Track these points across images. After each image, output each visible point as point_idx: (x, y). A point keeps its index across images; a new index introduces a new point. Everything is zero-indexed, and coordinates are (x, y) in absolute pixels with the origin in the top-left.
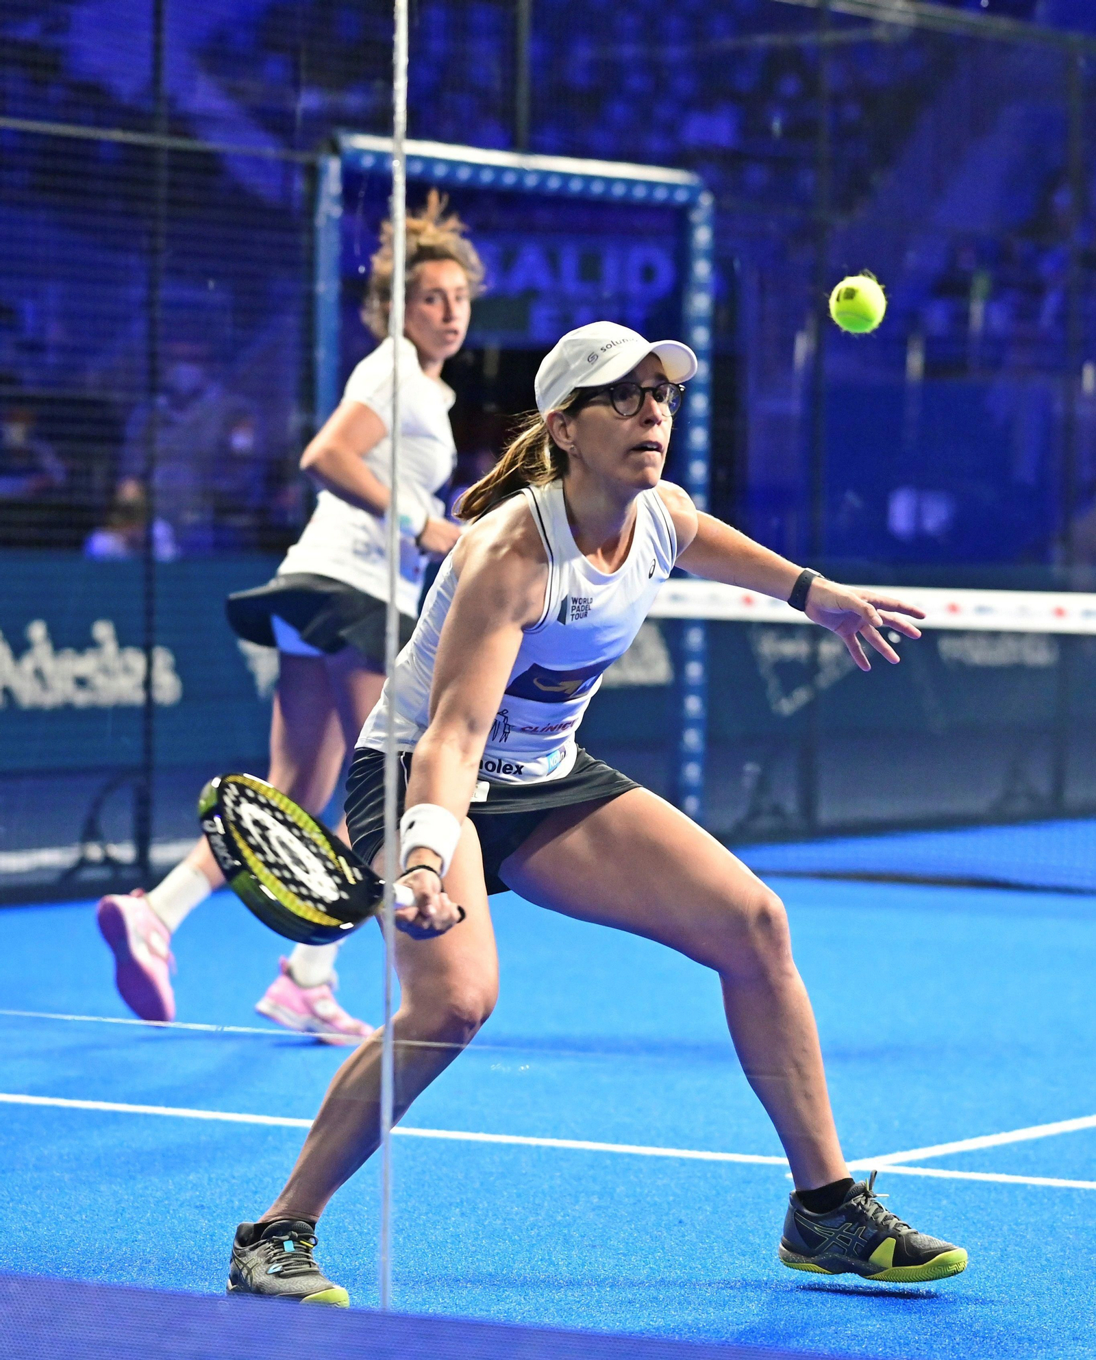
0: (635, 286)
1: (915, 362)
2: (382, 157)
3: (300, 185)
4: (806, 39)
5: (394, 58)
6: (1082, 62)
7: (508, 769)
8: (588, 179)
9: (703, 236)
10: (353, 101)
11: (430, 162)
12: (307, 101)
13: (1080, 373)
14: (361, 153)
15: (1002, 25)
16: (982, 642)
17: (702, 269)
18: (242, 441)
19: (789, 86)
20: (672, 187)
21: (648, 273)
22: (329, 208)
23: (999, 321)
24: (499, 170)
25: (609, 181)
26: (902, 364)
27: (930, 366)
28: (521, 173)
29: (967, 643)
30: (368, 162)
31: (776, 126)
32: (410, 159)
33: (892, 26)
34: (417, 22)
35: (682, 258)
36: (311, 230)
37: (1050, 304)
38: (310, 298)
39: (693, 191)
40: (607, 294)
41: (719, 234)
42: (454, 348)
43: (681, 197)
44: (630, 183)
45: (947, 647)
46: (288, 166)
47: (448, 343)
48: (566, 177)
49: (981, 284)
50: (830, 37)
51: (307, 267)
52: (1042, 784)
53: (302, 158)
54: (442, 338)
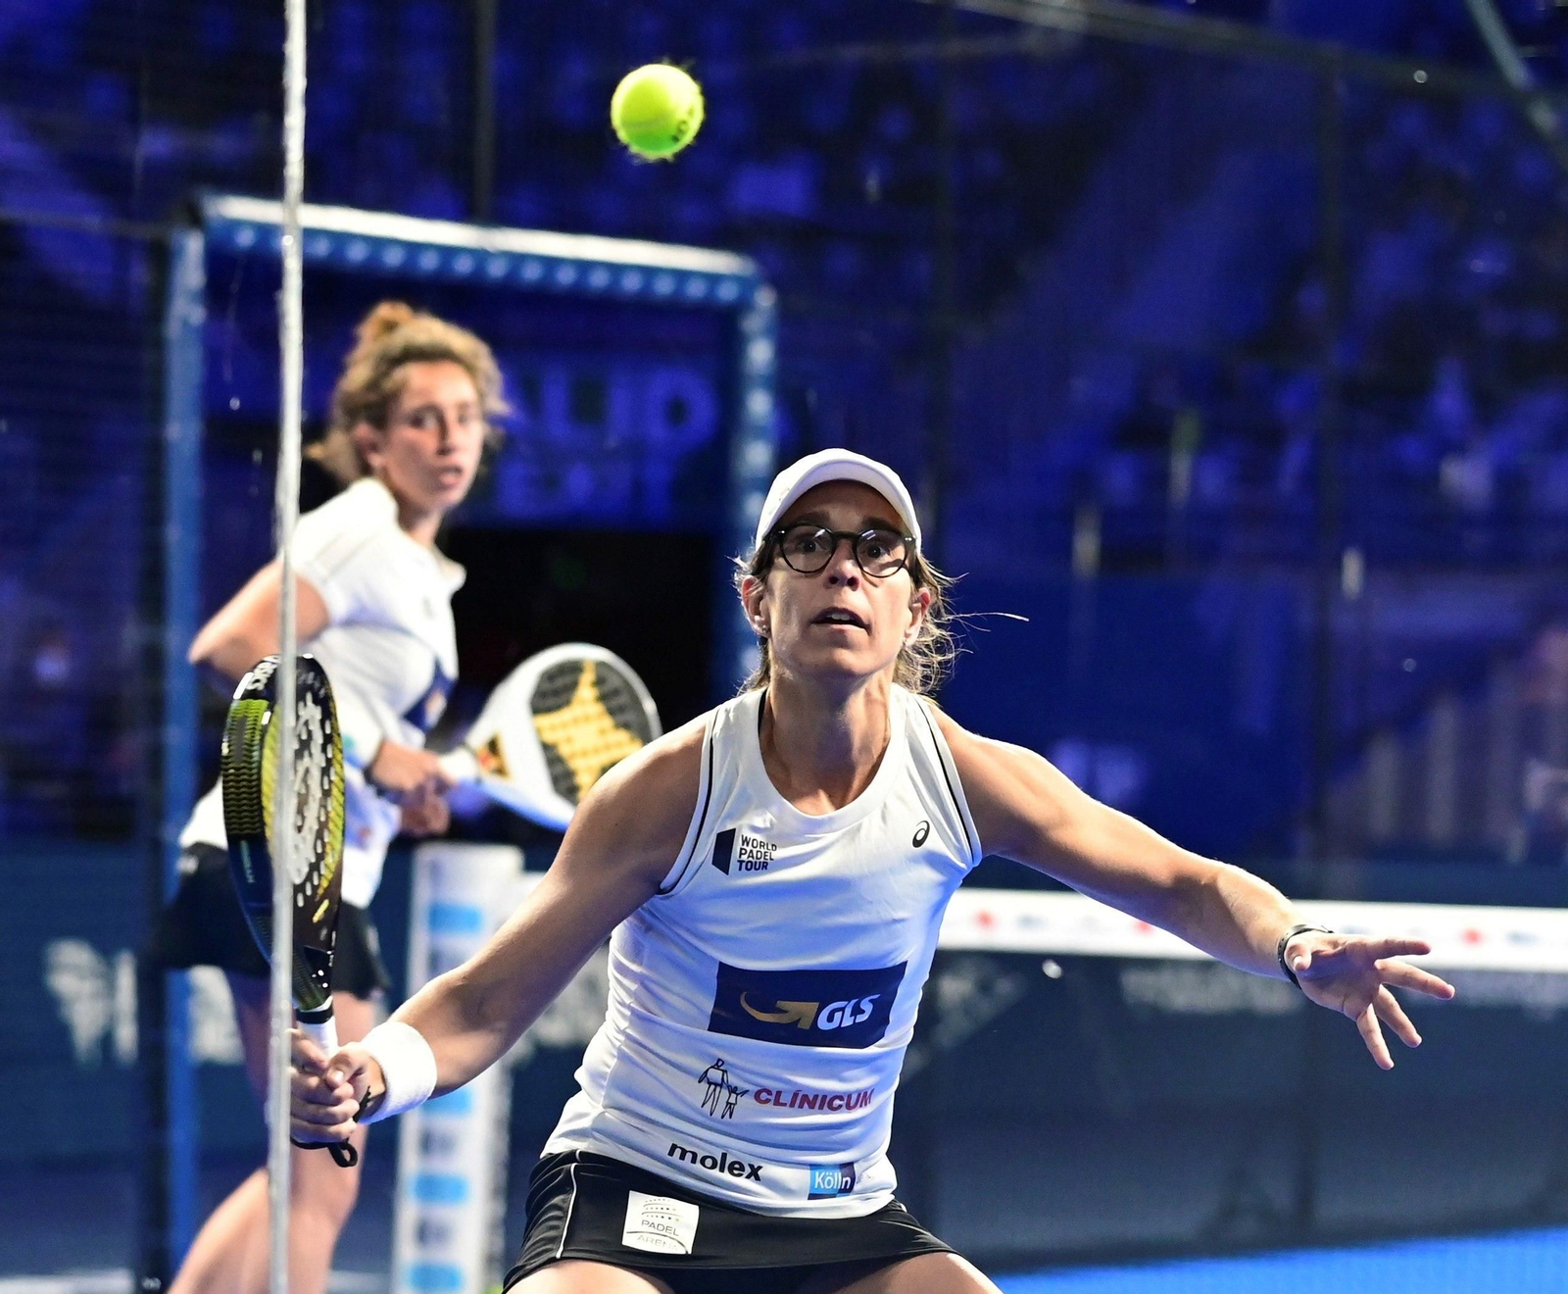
0: (657, 430)
1: (1086, 547)
2: (267, 233)
3: (140, 274)
4: (917, 51)
5: (285, 80)
6: (1340, 88)
7: (736, 1169)
8: (584, 266)
9: (760, 354)
10: (221, 145)
11: (341, 239)
12: (153, 145)
13: (1337, 566)
14: (237, 224)
15: (1220, 33)
16: (1189, 977)
17: (759, 404)
18: (52, 667)
19: (894, 124)
20: (713, 279)
21: (676, 410)
22: (186, 310)
23: (1215, 484)
24: (448, 252)
25: (616, 269)
26: (1066, 550)
27: (1110, 553)
28: (480, 256)
29: (1165, 979)
30: (245, 239)
31: (872, 184)
32: (309, 234)
33: (1051, 32)
34: (319, 26)
35: (729, 387)
36: (159, 344)
37: (1293, 459)
38: (157, 449)
39: (746, 285)
40: (612, 442)
41: (785, 350)
42: (457, 494)
43: (727, 293)
44: (649, 272)
45: (1135, 983)
46: (122, 244)
47: (444, 488)
48: (551, 263)
49: (1187, 429)
50: (955, 48)
51: (152, 402)
52: (1279, 1192)
53: (143, 232)
54: (435, 480)
